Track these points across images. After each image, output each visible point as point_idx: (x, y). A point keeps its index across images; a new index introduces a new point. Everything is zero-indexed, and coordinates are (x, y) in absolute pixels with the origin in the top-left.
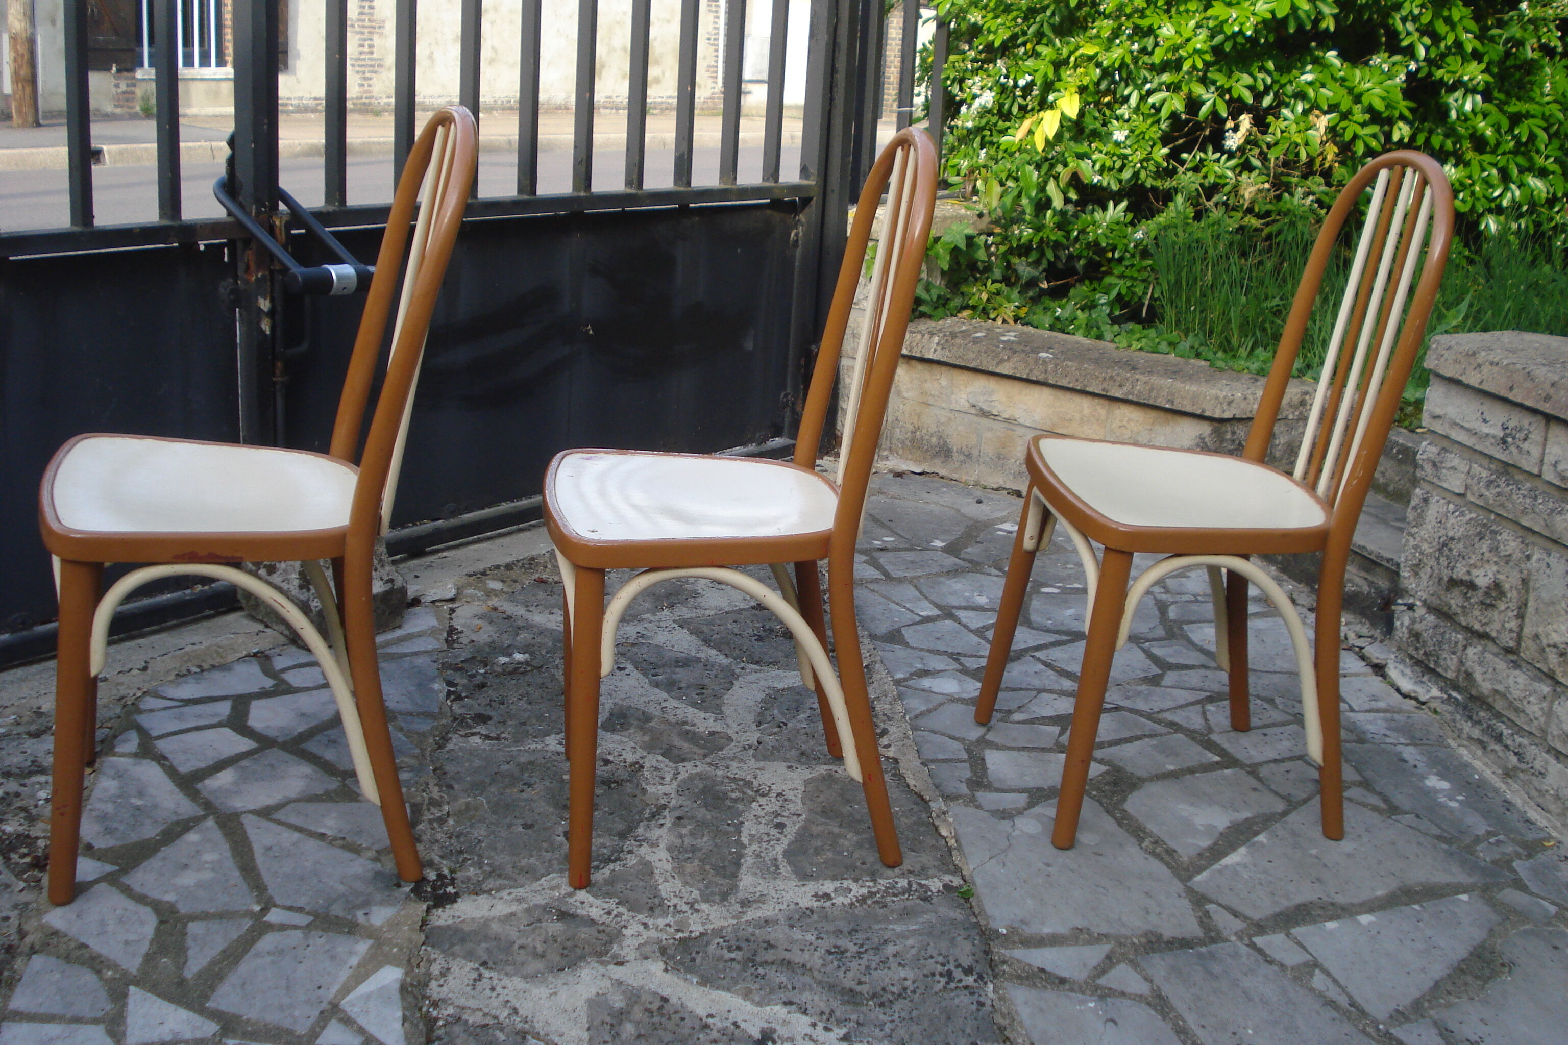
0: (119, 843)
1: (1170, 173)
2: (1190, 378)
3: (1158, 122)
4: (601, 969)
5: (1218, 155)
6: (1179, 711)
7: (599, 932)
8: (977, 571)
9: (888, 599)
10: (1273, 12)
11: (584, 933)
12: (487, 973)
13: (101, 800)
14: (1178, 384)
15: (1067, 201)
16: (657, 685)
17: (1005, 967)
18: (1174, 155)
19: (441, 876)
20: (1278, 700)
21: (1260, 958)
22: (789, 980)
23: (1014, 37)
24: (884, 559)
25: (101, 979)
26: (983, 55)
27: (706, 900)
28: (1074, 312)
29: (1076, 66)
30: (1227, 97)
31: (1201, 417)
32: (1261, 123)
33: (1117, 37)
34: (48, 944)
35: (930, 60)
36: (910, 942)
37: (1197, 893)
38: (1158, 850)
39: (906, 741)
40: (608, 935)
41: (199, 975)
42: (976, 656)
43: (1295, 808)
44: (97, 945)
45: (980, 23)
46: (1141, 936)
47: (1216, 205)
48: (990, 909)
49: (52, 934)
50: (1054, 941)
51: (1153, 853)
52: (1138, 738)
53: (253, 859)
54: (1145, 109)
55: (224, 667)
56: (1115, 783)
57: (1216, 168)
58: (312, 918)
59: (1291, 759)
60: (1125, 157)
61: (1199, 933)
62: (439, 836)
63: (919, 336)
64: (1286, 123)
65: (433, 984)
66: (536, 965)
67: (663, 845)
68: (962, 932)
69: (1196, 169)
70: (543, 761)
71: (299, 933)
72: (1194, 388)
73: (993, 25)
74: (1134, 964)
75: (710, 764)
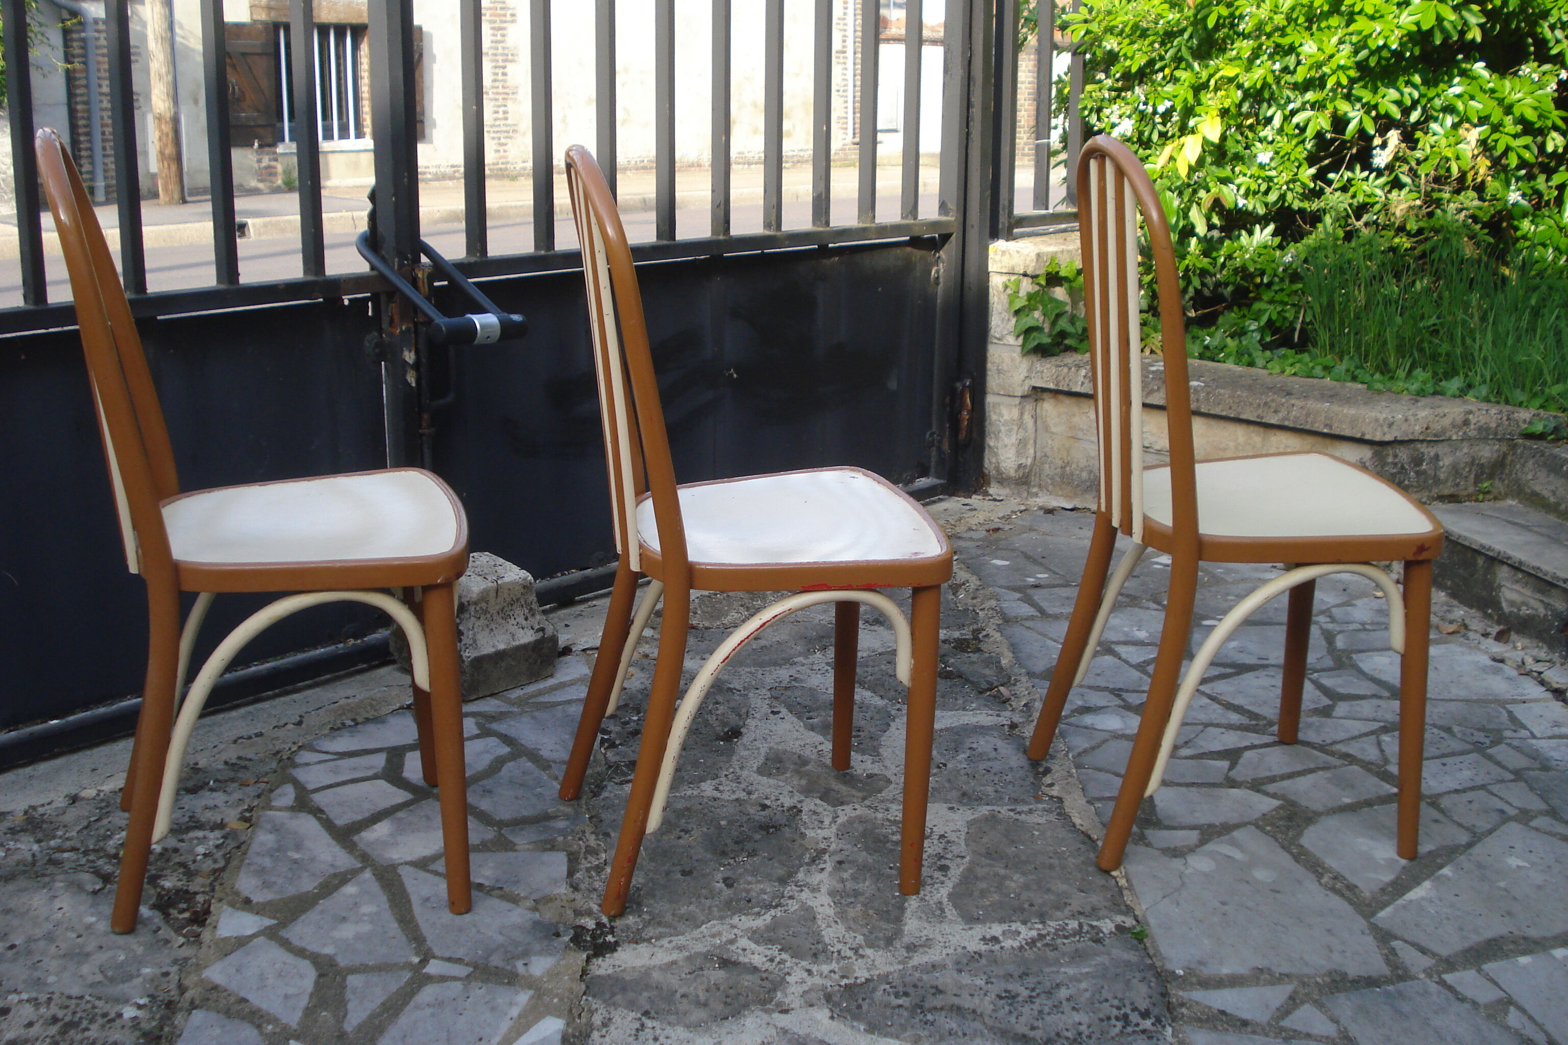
0: (278, 897)
1: (1317, 194)
2: (1348, 401)
3: (1303, 142)
4: (765, 1017)
5: (1366, 173)
6: (1353, 743)
7: (762, 980)
8: (1135, 606)
9: (1045, 635)
10: (1417, 24)
11: (747, 980)
12: (649, 1023)
13: (258, 854)
14: (1335, 408)
15: (1211, 227)
16: (812, 728)
17: (1184, 1010)
18: (1320, 176)
19: (599, 925)
20: (1456, 729)
21: (1450, 995)
22: (959, 1026)
23: (1151, 63)
24: (1038, 596)
25: (261, 1033)
26: (1120, 84)
27: (871, 946)
28: (1223, 339)
29: (1217, 89)
30: (1374, 113)
31: (1360, 441)
32: (1409, 139)
33: (1258, 58)
34: (208, 999)
35: (1066, 91)
36: (1084, 985)
37: (1381, 930)
38: (1339, 885)
39: (1070, 780)
40: (772, 982)
41: (359, 1028)
42: (1137, 692)
43: (1480, 840)
44: (257, 1000)
45: (1117, 49)
46: (1324, 975)
47: (1366, 224)
48: (1164, 949)
49: (213, 988)
50: (1234, 981)
51: (1333, 890)
52: (1312, 771)
53: (410, 910)
54: (1289, 129)
55: (378, 720)
56: (1290, 818)
57: (1365, 187)
58: (471, 969)
59: (1472, 789)
60: (1270, 179)
61: (1386, 971)
62: (597, 884)
63: (1065, 370)
64: (1435, 138)
65: (595, 1035)
66: (698, 1014)
67: (824, 889)
68: (1137, 974)
69: (1344, 189)
70: (700, 807)
71: (458, 985)
72: (1353, 411)
73: (1129, 50)
74: (1319, 1005)
75: (869, 807)
